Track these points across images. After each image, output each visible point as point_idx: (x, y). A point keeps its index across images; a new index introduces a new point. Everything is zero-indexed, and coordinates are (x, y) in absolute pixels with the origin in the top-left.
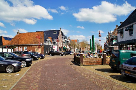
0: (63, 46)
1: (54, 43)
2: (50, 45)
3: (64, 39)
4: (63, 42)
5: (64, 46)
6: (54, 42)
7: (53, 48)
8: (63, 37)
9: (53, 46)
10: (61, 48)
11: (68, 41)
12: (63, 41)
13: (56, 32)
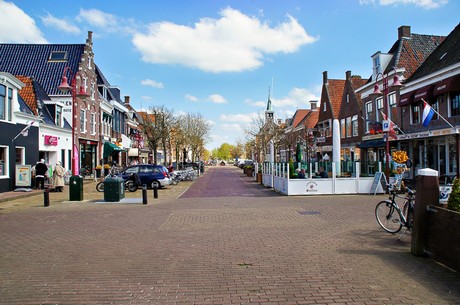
0: (101, 137)
1: (50, 114)
2: (15, 121)
3: (109, 98)
4: (105, 115)
5: (107, 139)
6: (52, 107)
7: (42, 147)
8: (101, 89)
9: (42, 134)
10: (94, 144)
11: (124, 114)
12: (103, 107)
13: (60, 56)
